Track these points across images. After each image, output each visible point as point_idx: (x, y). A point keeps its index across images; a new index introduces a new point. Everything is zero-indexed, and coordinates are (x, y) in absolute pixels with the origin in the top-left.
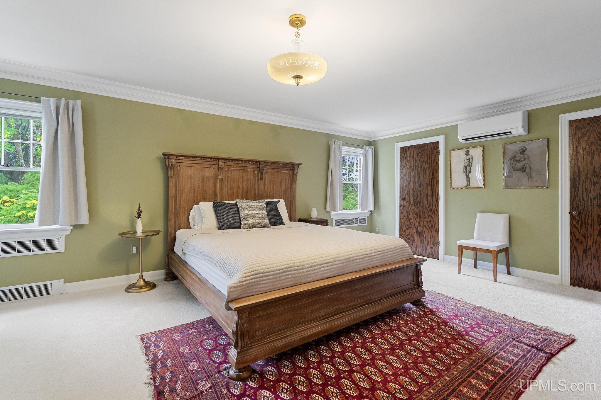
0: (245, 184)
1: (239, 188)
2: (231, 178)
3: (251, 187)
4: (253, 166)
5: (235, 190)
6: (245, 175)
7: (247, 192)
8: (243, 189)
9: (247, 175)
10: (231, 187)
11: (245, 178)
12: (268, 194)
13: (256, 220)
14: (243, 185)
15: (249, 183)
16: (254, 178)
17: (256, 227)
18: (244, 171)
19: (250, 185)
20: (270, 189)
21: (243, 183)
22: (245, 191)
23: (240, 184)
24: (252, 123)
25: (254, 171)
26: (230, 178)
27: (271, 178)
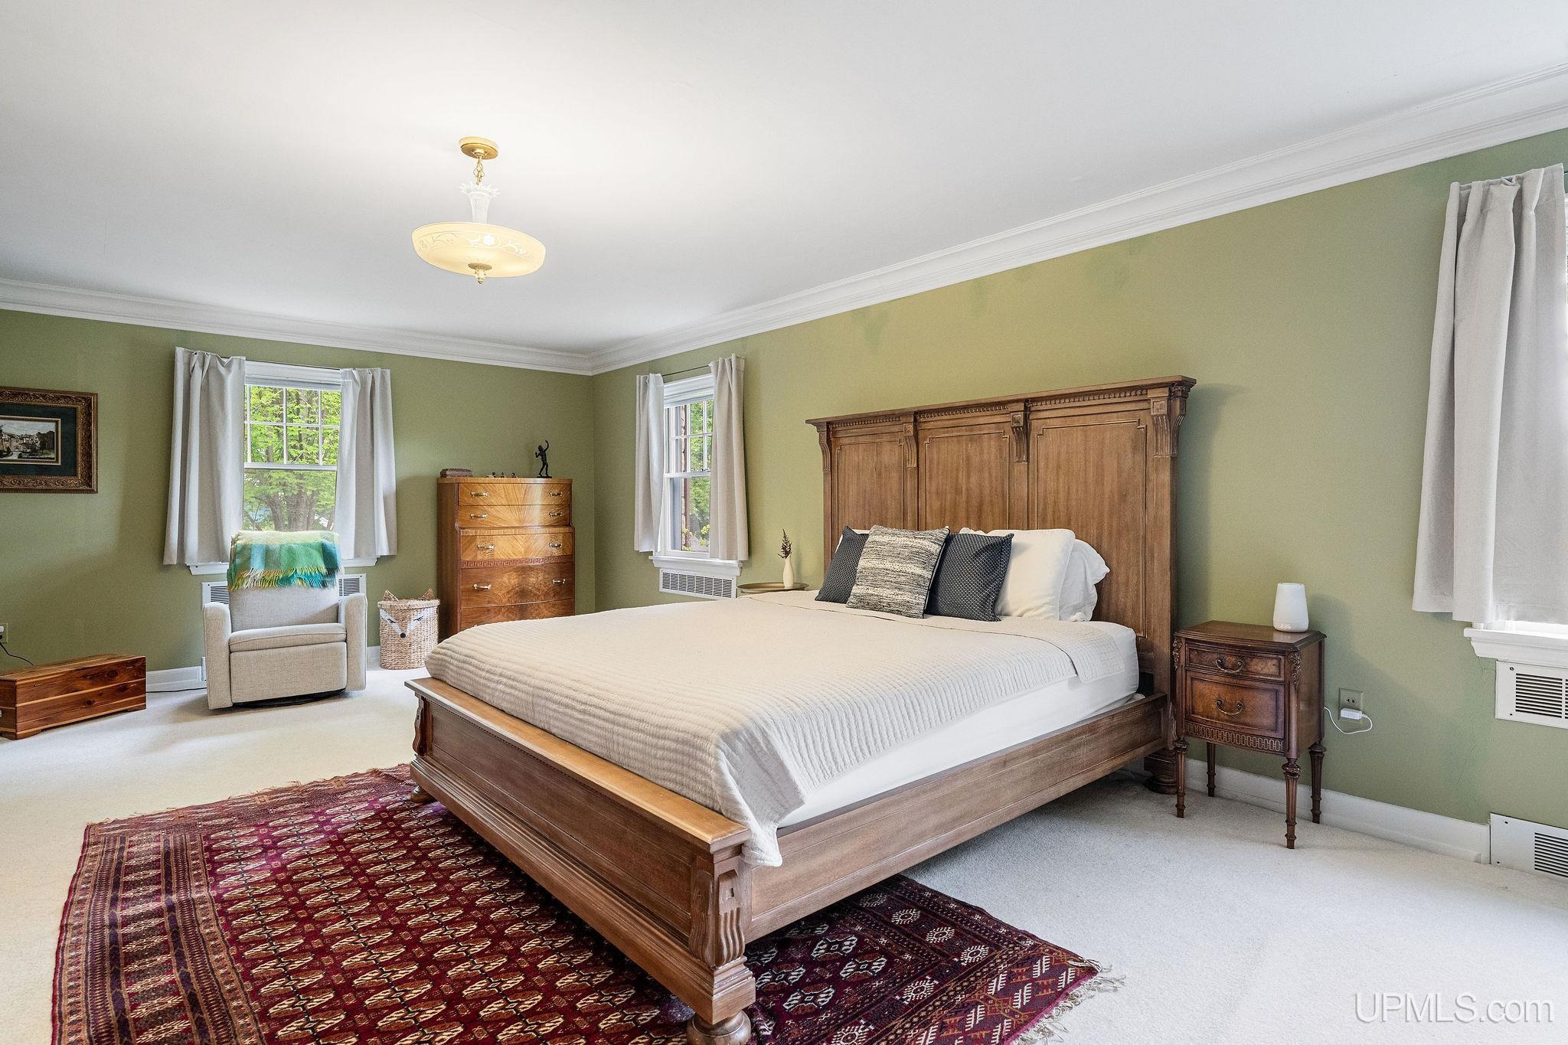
0: (974, 479)
1: (958, 491)
2: (938, 464)
3: (991, 487)
4: (998, 419)
5: (949, 496)
6: (972, 449)
7: (981, 505)
8: (968, 496)
9: (982, 451)
10: (937, 489)
11: (975, 460)
12: (1050, 510)
13: (875, 586)
14: (968, 482)
15: (986, 475)
16: (1001, 457)
17: (875, 608)
18: (972, 439)
19: (991, 482)
20: (1057, 492)
21: (969, 477)
22: (974, 503)
23: (960, 481)
24: (1023, 273)
25: (1000, 435)
26: (936, 466)
27: (1059, 453)
